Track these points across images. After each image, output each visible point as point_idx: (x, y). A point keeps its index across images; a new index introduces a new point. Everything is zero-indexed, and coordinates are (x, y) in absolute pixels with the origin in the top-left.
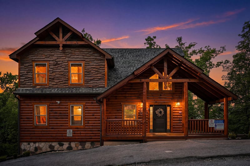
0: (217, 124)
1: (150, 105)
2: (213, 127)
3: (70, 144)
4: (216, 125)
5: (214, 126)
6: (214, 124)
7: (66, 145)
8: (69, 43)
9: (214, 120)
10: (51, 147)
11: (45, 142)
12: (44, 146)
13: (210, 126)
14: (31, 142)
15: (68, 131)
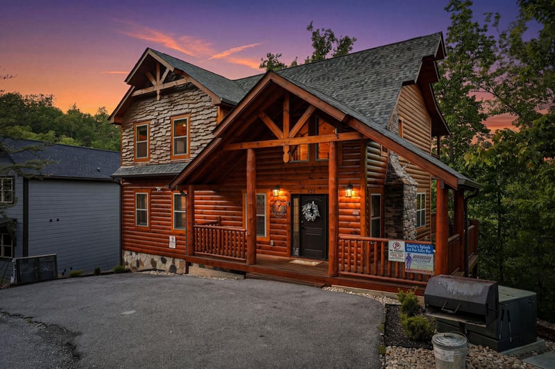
0: (412, 255)
1: (292, 195)
2: (401, 261)
3: (173, 262)
4: (409, 258)
5: (403, 259)
6: (405, 255)
7: (169, 263)
8: (168, 85)
9: (402, 243)
10: (153, 263)
11: (147, 253)
12: (146, 259)
13: (391, 258)
14: (134, 251)
15: (171, 237)
